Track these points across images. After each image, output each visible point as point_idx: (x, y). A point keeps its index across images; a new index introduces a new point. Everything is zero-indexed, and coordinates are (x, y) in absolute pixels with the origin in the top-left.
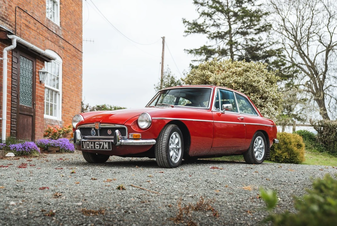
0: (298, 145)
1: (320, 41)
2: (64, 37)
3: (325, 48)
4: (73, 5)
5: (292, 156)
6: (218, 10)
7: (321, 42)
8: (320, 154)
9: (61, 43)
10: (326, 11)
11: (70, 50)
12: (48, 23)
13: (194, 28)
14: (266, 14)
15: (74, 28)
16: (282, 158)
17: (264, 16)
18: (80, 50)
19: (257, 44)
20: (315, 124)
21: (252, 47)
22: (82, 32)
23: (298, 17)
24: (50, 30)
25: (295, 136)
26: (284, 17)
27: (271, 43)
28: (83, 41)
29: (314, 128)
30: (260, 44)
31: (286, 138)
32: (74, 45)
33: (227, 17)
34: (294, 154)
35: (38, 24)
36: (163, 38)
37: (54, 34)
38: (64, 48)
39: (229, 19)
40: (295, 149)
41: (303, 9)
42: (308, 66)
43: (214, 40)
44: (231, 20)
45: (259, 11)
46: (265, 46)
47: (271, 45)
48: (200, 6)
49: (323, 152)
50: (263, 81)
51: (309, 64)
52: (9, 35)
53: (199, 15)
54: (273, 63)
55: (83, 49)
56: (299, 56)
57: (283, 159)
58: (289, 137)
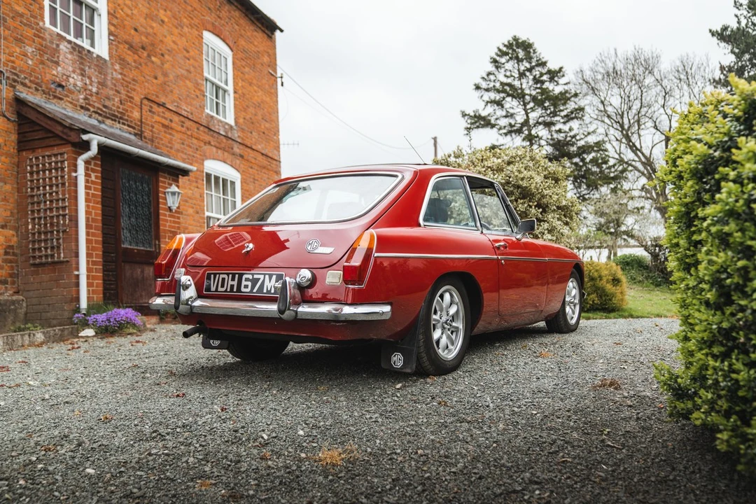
0: (613, 280)
1: (656, 127)
2: (243, 139)
3: (664, 137)
4: (259, 94)
5: (604, 299)
6: (509, 95)
7: (657, 129)
8: (656, 289)
9: (237, 149)
10: (659, 87)
11: (255, 159)
12: (208, 122)
13: (476, 122)
14: (576, 95)
15: (263, 127)
16: (588, 303)
17: (573, 99)
18: (276, 158)
19: (566, 136)
20: (647, 243)
21: (559, 141)
22: (278, 131)
23: (622, 97)
24: (213, 131)
25: (608, 266)
26: (603, 99)
27: (586, 133)
28: (281, 147)
29: (645, 250)
30: (570, 136)
31: (592, 271)
32: (263, 152)
33: (522, 103)
34: (608, 296)
35: (188, 123)
36: (435, 139)
37: (222, 137)
38: (242, 156)
39: (525, 105)
40: (609, 287)
41: (629, 87)
42: (643, 163)
43: (509, 137)
44: (528, 107)
45: (566, 92)
46: (578, 138)
47: (586, 136)
48: (483, 92)
49: (660, 285)
50: (538, 179)
51: (643, 160)
52: (84, 134)
53: (484, 104)
54: (591, 161)
55: (281, 156)
56: (629, 150)
57: (588, 306)
58: (598, 268)
